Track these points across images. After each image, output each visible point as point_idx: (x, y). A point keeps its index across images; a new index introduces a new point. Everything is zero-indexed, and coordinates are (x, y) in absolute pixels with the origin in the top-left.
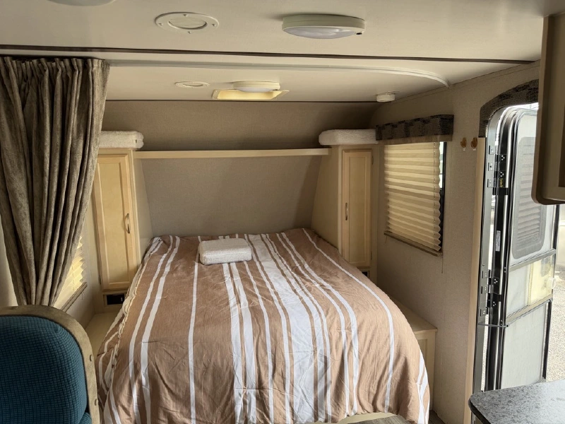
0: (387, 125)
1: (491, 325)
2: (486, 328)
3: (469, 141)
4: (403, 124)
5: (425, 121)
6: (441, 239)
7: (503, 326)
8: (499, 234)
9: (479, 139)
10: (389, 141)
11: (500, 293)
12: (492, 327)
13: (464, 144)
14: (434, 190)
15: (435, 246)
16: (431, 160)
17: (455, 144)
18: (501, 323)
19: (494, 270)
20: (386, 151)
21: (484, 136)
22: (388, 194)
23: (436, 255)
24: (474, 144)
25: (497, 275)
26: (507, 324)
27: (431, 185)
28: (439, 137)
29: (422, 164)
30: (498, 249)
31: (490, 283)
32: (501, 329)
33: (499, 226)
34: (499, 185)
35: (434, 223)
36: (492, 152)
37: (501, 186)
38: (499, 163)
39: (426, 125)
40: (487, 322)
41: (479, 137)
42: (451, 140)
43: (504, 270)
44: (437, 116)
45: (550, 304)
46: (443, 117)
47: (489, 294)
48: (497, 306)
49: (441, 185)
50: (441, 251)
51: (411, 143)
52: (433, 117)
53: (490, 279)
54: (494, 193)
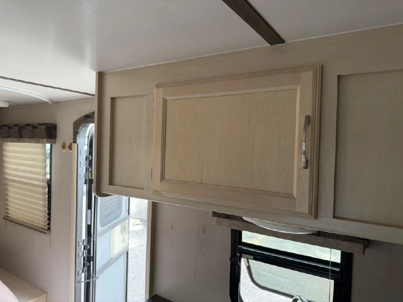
0: (4, 126)
1: (86, 281)
2: (83, 284)
3: (67, 144)
4: (17, 127)
5: (34, 127)
6: (49, 219)
7: (94, 279)
8: (90, 212)
9: (73, 144)
10: (6, 139)
11: (92, 255)
12: (87, 282)
13: (64, 147)
14: (43, 181)
15: (45, 226)
16: (40, 157)
17: (57, 146)
18: (93, 277)
19: (87, 239)
20: (4, 147)
21: (76, 142)
22: (7, 184)
23: (45, 233)
24: (70, 147)
25: (89, 242)
26: (97, 276)
27: (40, 177)
28: (45, 140)
29: (33, 160)
30: (89, 223)
31: (84, 249)
32: (93, 281)
33: (89, 207)
34: (89, 177)
35: (43, 207)
36: (82, 153)
37: (90, 178)
38: (88, 161)
39: (35, 130)
40: (83, 280)
41: (73, 143)
42: (55, 143)
43: (94, 237)
44: (43, 124)
45: (127, 253)
46: (48, 125)
47: (84, 258)
48: (90, 266)
49: (48, 177)
50: (49, 229)
51: (24, 142)
52: (40, 124)
53: (84, 246)
54: (85, 183)
